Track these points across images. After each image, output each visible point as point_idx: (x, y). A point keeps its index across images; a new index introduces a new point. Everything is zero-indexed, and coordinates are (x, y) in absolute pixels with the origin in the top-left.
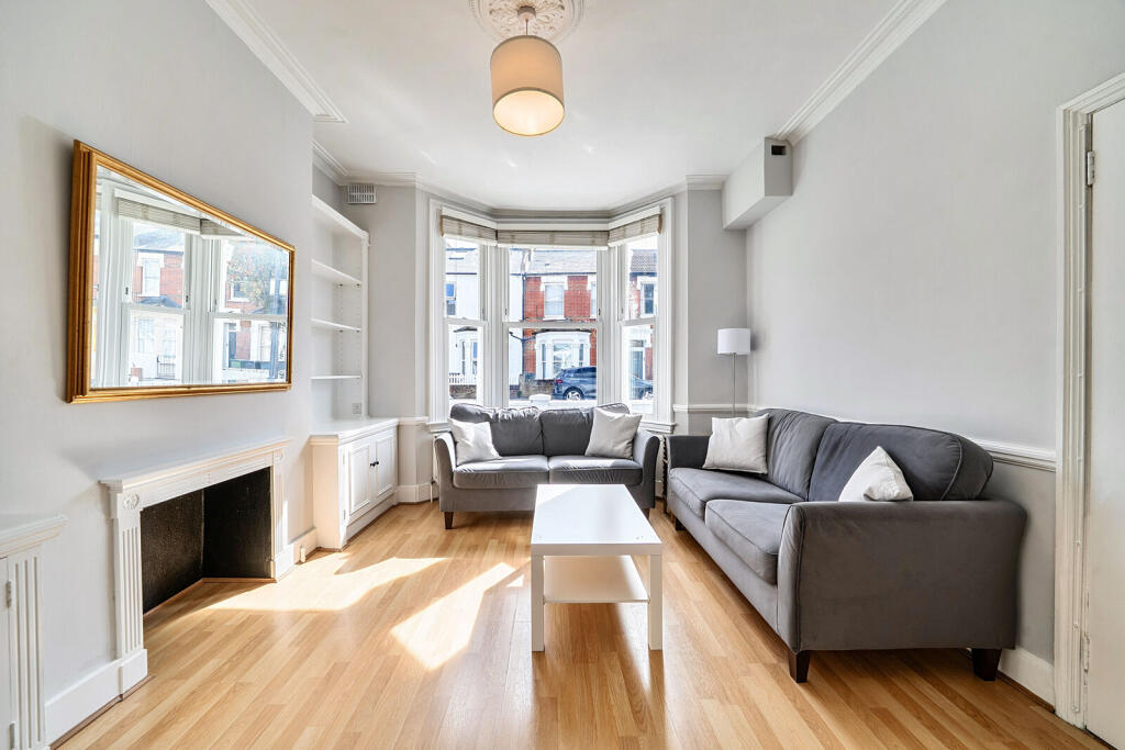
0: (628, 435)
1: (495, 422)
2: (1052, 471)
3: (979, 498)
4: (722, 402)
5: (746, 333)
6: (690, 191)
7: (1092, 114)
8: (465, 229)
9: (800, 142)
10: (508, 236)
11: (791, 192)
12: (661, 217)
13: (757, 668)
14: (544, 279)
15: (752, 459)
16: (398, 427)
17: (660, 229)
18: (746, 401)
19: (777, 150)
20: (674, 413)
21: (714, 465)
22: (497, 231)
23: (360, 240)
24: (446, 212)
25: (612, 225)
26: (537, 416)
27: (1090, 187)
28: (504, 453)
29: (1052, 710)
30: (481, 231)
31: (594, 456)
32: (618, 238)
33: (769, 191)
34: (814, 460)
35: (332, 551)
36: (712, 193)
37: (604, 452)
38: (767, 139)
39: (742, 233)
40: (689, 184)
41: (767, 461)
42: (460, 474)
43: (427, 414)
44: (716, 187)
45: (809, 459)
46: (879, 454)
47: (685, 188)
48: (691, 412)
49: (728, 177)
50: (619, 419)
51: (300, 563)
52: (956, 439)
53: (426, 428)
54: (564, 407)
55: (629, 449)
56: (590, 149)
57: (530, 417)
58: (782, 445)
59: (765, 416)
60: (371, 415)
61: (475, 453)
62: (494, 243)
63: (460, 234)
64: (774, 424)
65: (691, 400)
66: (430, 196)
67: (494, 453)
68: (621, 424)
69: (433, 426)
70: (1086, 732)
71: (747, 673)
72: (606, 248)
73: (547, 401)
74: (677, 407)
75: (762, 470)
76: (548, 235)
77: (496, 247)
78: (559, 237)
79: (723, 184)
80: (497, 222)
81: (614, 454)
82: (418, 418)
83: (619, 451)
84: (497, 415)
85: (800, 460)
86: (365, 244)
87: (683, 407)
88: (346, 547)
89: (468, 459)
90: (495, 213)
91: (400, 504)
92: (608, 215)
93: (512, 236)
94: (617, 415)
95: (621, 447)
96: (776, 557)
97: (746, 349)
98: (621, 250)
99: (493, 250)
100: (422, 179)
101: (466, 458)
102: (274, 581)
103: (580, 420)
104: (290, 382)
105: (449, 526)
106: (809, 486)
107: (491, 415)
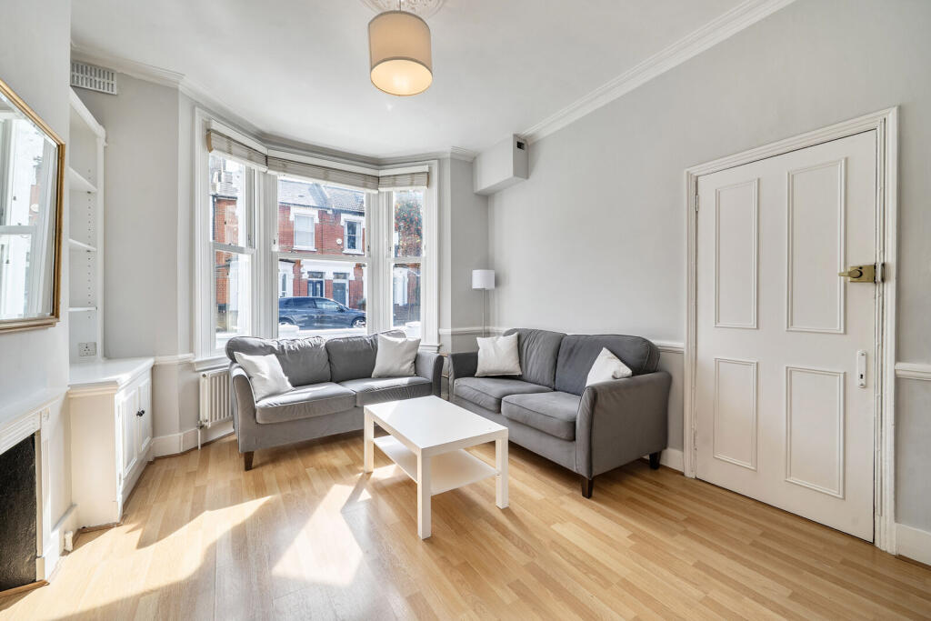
0: (411, 356)
1: (281, 354)
2: (682, 353)
3: (654, 372)
4: (473, 325)
5: (492, 273)
6: (451, 158)
7: (697, 177)
8: (235, 148)
9: (534, 143)
10: (279, 163)
11: (527, 178)
12: (428, 174)
13: (564, 498)
14: (294, 210)
15: (511, 365)
16: (153, 369)
17: (428, 184)
18: (488, 325)
19: (520, 145)
20: (439, 336)
21: (484, 373)
22: (266, 157)
23: (95, 136)
24: (215, 126)
25: (382, 173)
26: (323, 345)
27: (697, 212)
28: (297, 384)
29: (683, 474)
30: (251, 154)
31: (380, 377)
32: (389, 186)
33: (516, 174)
34: (556, 361)
35: (107, 527)
36: (466, 164)
37: (390, 373)
38: (515, 136)
39: (486, 198)
40: (452, 153)
41: (521, 366)
42: (265, 409)
43: (191, 350)
44: (469, 160)
45: (553, 361)
46: (605, 352)
47: (449, 155)
48: (453, 335)
49: (479, 154)
50: (403, 343)
51: (65, 552)
52: (645, 341)
53: (189, 366)
54: (349, 335)
55: (413, 368)
56: (389, 107)
57: (317, 346)
58: (531, 353)
59: (516, 334)
60: (108, 356)
61: (273, 386)
62: (264, 169)
63: (230, 153)
64: (523, 339)
65: (453, 325)
66: (194, 105)
67: (289, 385)
68: (405, 347)
69: (198, 363)
70: (696, 479)
71: (562, 503)
72: (376, 192)
73: (294, 331)
74: (443, 331)
75: (518, 372)
76: (322, 171)
77: (265, 173)
78: (332, 174)
79: (475, 158)
80: (268, 148)
81: (399, 374)
82: (181, 356)
83: (405, 370)
84: (283, 346)
85: (547, 362)
86: (101, 143)
87: (447, 331)
88: (124, 517)
89: (266, 393)
90: (263, 137)
91: (157, 459)
92: (377, 163)
93: (285, 166)
94: (400, 340)
95: (407, 366)
96: (574, 424)
97: (492, 286)
98: (389, 195)
99: (262, 176)
100: (190, 83)
101: (265, 393)
102: (44, 583)
103: (365, 347)
104: (57, 316)
105: (248, 467)
106: (555, 380)
107: (276, 347)
